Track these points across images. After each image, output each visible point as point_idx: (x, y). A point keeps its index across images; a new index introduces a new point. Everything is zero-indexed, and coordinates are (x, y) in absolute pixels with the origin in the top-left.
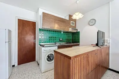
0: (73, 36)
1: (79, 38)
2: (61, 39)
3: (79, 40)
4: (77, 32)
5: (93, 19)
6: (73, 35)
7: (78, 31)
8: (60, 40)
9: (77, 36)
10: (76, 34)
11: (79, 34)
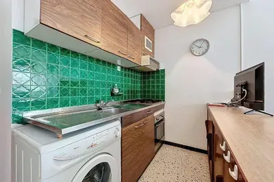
0: (144, 82)
1: (163, 87)
2: (116, 91)
3: (163, 92)
4: (158, 71)
5: (202, 39)
6: (144, 78)
7: (161, 68)
8: (112, 94)
9: (158, 82)
10: (153, 77)
11: (163, 77)
